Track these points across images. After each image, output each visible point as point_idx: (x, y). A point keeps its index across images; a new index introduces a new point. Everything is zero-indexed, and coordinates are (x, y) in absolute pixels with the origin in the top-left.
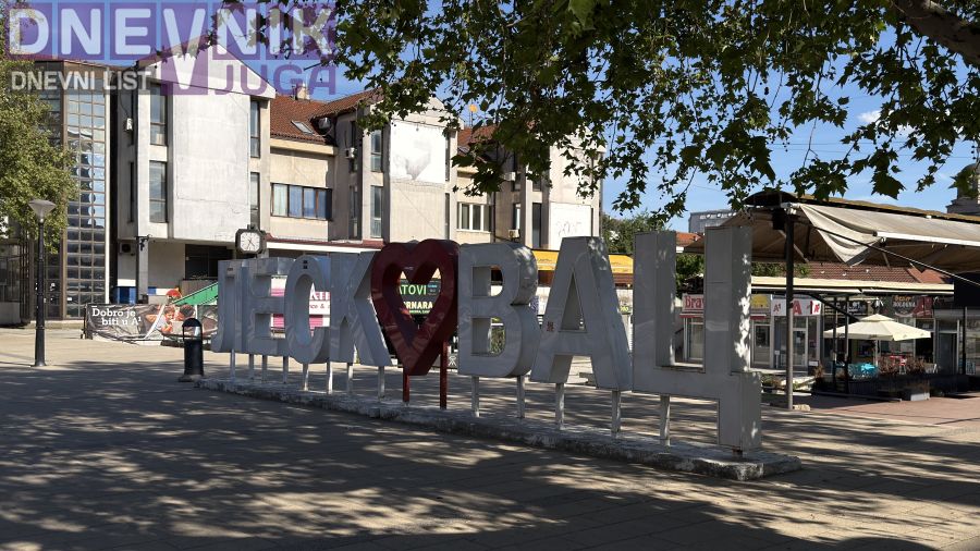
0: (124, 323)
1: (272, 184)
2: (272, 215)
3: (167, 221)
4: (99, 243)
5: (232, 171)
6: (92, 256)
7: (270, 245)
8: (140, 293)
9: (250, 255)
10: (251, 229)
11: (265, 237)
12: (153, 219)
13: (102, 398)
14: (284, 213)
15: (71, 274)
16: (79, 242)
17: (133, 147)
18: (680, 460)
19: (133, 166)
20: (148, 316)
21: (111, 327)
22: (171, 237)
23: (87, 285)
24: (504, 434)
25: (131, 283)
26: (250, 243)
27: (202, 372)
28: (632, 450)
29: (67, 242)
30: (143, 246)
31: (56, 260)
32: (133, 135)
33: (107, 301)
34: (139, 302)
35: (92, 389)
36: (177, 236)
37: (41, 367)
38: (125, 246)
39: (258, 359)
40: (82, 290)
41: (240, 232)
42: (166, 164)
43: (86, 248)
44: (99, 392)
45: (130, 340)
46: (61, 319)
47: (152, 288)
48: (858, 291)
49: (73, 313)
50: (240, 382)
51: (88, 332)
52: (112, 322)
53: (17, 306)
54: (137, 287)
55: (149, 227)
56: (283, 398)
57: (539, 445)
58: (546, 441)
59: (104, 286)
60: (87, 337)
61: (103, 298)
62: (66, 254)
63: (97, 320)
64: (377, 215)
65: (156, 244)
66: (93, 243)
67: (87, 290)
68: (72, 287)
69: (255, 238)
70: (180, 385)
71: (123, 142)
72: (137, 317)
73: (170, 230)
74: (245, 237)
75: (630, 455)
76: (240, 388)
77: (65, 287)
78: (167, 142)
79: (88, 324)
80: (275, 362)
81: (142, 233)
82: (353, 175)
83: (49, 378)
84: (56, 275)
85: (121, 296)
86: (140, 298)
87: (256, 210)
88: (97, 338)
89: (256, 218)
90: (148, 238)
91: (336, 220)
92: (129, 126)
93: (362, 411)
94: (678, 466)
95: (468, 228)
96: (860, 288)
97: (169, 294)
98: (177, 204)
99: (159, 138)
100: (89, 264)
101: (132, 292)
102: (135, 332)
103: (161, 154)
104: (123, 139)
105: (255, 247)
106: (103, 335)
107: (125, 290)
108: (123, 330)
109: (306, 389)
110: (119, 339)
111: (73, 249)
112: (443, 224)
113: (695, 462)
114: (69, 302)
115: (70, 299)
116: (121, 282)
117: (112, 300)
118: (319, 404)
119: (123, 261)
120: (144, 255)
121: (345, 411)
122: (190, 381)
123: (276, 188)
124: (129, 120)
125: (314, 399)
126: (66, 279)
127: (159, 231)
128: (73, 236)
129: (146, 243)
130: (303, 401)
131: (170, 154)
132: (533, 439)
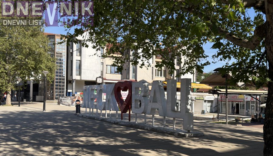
0: (68, 101)
1: (107, 65)
2: (106, 73)
3: (80, 75)
4: (63, 81)
5: (96, 62)
6: (62, 84)
7: (105, 81)
8: (73, 93)
9: (99, 84)
10: (100, 77)
11: (103, 79)
12: (77, 75)
13: (55, 118)
14: (110, 73)
15: (56, 89)
16: (58, 81)
17: (72, 57)
18: (175, 133)
19: (72, 61)
20: (74, 99)
21: (65, 102)
22: (81, 79)
23: (61, 91)
24: (140, 127)
25: (71, 91)
26: (99, 81)
27: (80, 113)
28: (165, 131)
29: (55, 80)
30: (74, 81)
31: (53, 85)
32: (72, 53)
33: (65, 95)
34: (73, 96)
35: (54, 116)
36: (82, 79)
37: (44, 111)
38: (70, 82)
39: (91, 109)
40: (59, 93)
41: (97, 78)
42: (80, 61)
43: (60, 82)
44: (55, 117)
45: (69, 105)
46: (54, 100)
47: (76, 92)
48: (263, 94)
49: (56, 98)
50: (87, 115)
51: (59, 103)
52: (65, 101)
53: (43, 97)
54: (72, 92)
55: (76, 77)
56: (96, 119)
57: (147, 129)
58: (149, 129)
59: (64, 92)
60: (59, 105)
61: (64, 95)
62: (55, 84)
63: (61, 100)
64: (134, 73)
65: (77, 81)
66: (62, 81)
67: (60, 93)
68: (56, 92)
69: (101, 79)
70: (74, 116)
71: (69, 55)
72: (71, 99)
73: (81, 77)
74: (98, 79)
75: (165, 132)
76: (87, 116)
77: (55, 92)
78: (80, 55)
79: (59, 101)
80: (95, 110)
81: (74, 78)
82: (128, 62)
83: (45, 114)
84: (52, 89)
85: (68, 94)
86: (73, 95)
87: (102, 72)
88: (61, 105)
89: (102, 74)
90: (75, 79)
91: (123, 74)
92: (71, 51)
93: (112, 122)
94: (174, 134)
95: (159, 76)
96: (263, 93)
97: (80, 94)
98: (82, 71)
99: (78, 54)
100: (61, 86)
101: (71, 93)
102: (70, 103)
103: (79, 58)
104: (70, 55)
105: (101, 82)
106: (62, 104)
107: (70, 93)
108: (67, 103)
109: (101, 117)
110: (66, 105)
111: (57, 82)
112: (151, 75)
113: (178, 133)
114: (55, 96)
115: (56, 95)
116: (69, 91)
117: (66, 95)
118: (103, 120)
119: (69, 85)
120: (74, 84)
121: (108, 122)
122: (77, 115)
123: (108, 66)
124: (71, 50)
125: (102, 119)
126: (55, 90)
127: (78, 78)
128: (57, 79)
129: (75, 81)
130: (100, 119)
131: (81, 58)
132: (146, 128)
